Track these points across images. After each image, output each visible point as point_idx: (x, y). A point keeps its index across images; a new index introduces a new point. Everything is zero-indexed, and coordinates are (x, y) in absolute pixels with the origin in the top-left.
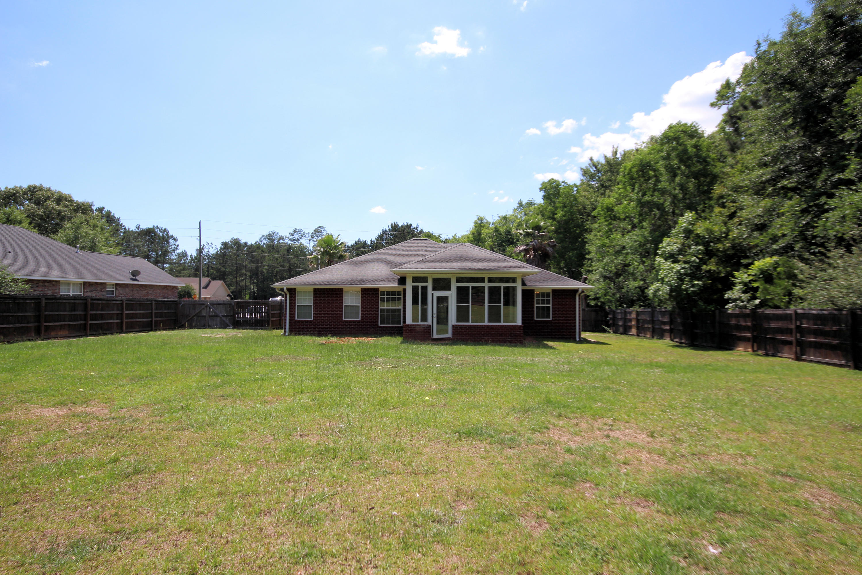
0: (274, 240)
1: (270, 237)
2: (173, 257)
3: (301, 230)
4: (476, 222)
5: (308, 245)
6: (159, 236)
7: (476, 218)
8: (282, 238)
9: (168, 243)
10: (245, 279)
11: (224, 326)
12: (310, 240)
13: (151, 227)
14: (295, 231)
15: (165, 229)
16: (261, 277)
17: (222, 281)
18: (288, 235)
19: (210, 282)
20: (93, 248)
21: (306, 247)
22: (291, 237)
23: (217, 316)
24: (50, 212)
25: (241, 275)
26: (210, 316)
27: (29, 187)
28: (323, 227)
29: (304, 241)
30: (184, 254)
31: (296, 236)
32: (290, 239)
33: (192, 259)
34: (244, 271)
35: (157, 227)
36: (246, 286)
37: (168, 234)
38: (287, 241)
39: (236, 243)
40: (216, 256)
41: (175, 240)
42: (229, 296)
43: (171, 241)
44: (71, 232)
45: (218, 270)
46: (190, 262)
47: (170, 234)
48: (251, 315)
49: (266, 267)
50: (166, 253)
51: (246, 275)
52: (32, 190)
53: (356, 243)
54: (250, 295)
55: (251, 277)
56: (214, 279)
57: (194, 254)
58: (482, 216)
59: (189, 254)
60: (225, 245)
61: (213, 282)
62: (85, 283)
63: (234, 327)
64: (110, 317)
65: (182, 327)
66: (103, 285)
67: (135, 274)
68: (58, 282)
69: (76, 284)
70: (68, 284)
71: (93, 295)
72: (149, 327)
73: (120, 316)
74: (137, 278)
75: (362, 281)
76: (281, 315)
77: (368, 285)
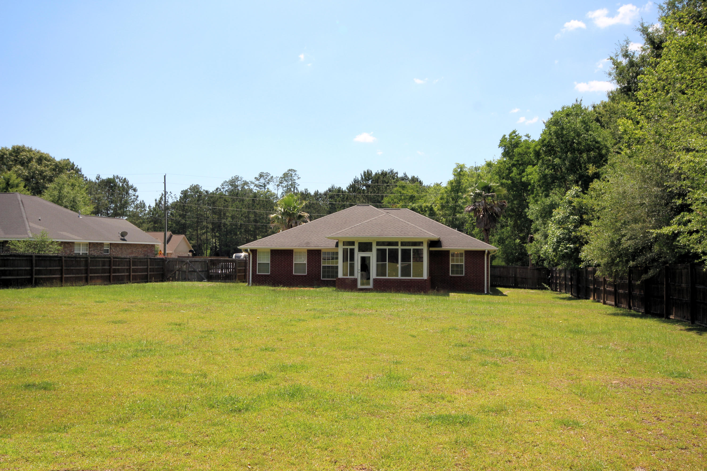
0: (237, 186)
1: (233, 182)
2: (131, 208)
3: (267, 174)
4: (455, 171)
5: (276, 192)
6: (119, 187)
7: (455, 166)
8: (246, 183)
9: (127, 193)
10: (206, 232)
11: (200, 280)
12: (278, 186)
13: (111, 177)
14: (261, 176)
15: (125, 179)
16: (223, 229)
17: (184, 235)
18: (254, 180)
19: (171, 236)
20: (74, 207)
21: (272, 195)
22: (257, 182)
23: (195, 271)
24: (34, 173)
25: (202, 229)
26: (189, 272)
27: (13, 148)
28: (295, 171)
29: (272, 187)
30: (142, 205)
31: (262, 181)
32: (256, 185)
33: (150, 211)
34: (205, 224)
35: (117, 177)
36: (207, 240)
37: (127, 185)
38: (252, 187)
39: (195, 189)
40: (175, 205)
41: (135, 190)
42: (190, 251)
43: (131, 192)
44: (56, 193)
45: (177, 223)
46: (149, 213)
47: (130, 184)
48: (222, 270)
49: (229, 219)
50: (125, 204)
51: (207, 228)
52: (17, 151)
53: (330, 190)
54: (211, 249)
55: (213, 230)
56: (174, 232)
57: (153, 205)
58: (461, 163)
59: (147, 205)
60: (185, 193)
61: (175, 237)
62: (90, 243)
63: (209, 281)
64: (123, 271)
65: (168, 280)
66: (102, 244)
67: (123, 234)
68: (73, 243)
69: (84, 244)
70: (79, 244)
71: (95, 253)
72: (146, 279)
73: (129, 270)
74: (126, 238)
75: (308, 243)
76: (245, 271)
77: (312, 247)
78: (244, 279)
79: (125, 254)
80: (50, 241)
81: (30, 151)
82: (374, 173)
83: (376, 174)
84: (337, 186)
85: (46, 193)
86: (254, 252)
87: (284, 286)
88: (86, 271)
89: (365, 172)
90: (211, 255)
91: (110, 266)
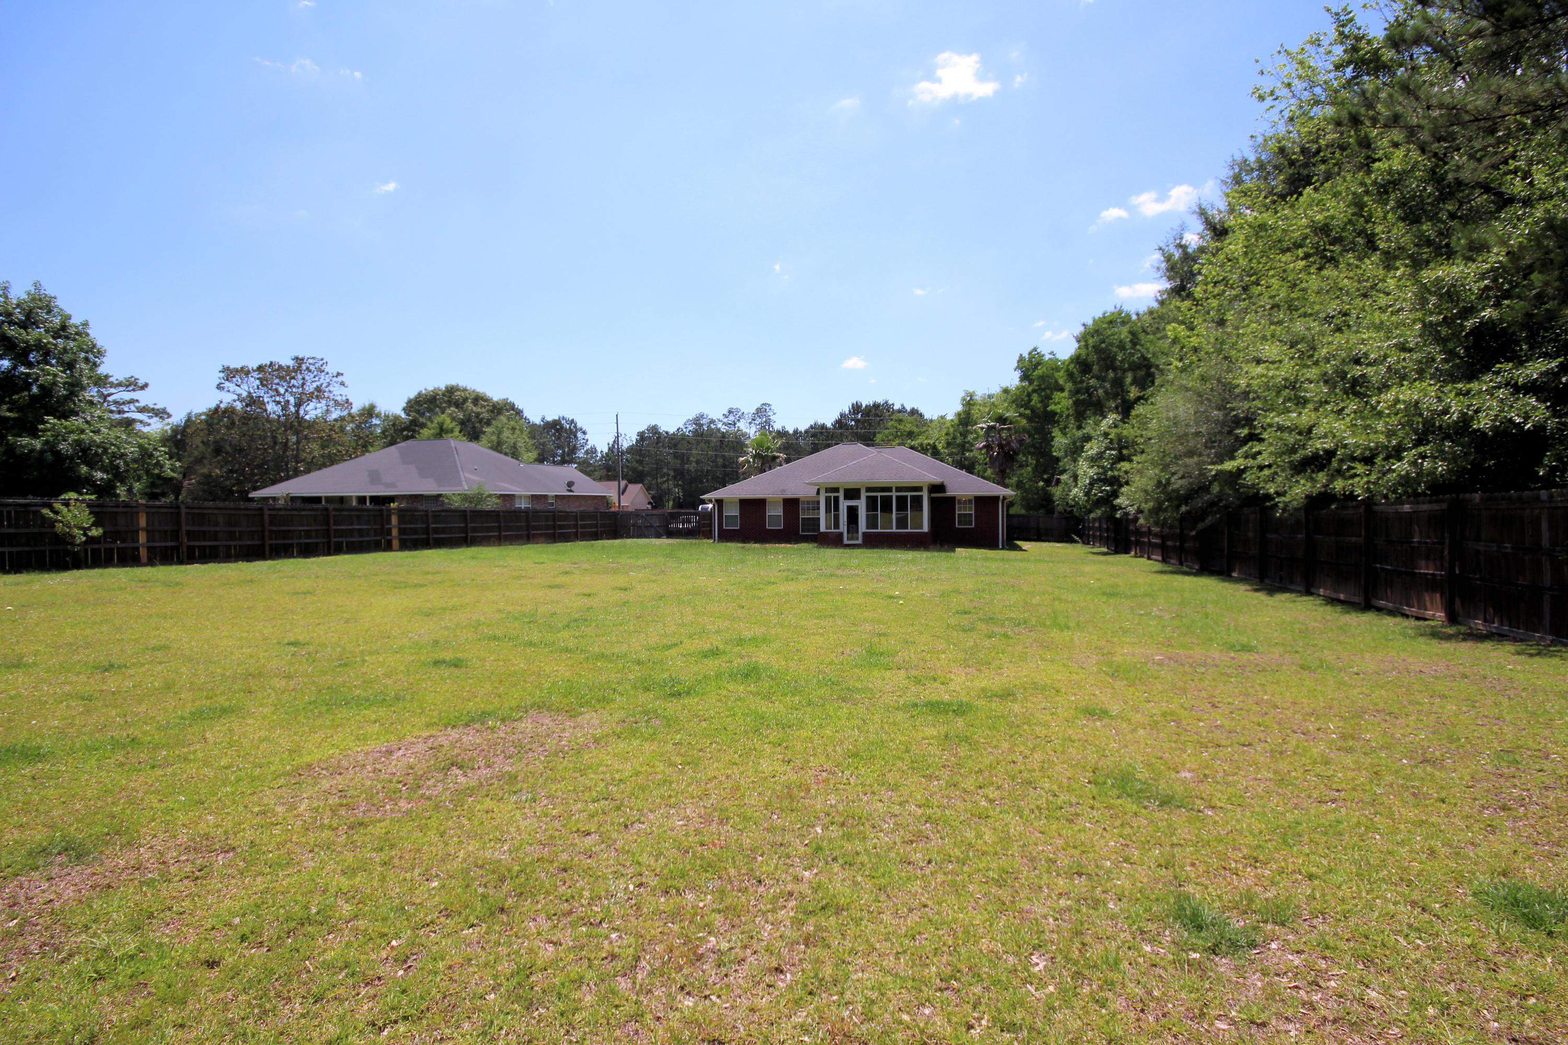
0: (702, 425)
1: (697, 421)
2: (581, 454)
3: (738, 410)
4: (963, 399)
5: (748, 431)
6: (566, 429)
7: (963, 394)
8: (712, 421)
9: (576, 436)
10: (667, 481)
11: (659, 536)
12: (750, 423)
13: (557, 418)
14: (730, 412)
15: (573, 420)
16: (687, 477)
17: (641, 485)
18: (721, 418)
19: (626, 486)
20: (515, 454)
21: (744, 435)
22: (725, 420)
23: (652, 526)
24: (470, 415)
25: (662, 477)
26: (646, 527)
27: (447, 388)
28: (769, 405)
29: (742, 425)
30: (593, 451)
31: (731, 418)
32: (724, 424)
33: (603, 456)
34: (665, 470)
35: (563, 418)
36: (669, 489)
37: (575, 427)
38: (720, 425)
39: (654, 429)
40: (631, 450)
41: (584, 433)
42: (649, 503)
43: (579, 435)
44: (494, 438)
45: (634, 470)
46: (601, 460)
47: (579, 425)
48: (683, 525)
49: (694, 464)
50: (574, 450)
51: (668, 475)
52: (451, 390)
53: (811, 427)
54: (674, 500)
55: (675, 478)
56: (630, 482)
57: (606, 450)
58: (971, 390)
59: (599, 450)
60: (641, 435)
61: (631, 486)
62: (532, 496)
63: (668, 537)
64: (569, 527)
65: (622, 537)
66: (546, 497)
67: (570, 484)
68: (513, 495)
69: (526, 497)
70: (520, 497)
71: (538, 507)
72: (596, 536)
73: (576, 526)
74: (573, 488)
75: (784, 491)
76: (710, 525)
77: (789, 495)
78: (708, 535)
79: (573, 508)
80: (487, 493)
81: (465, 390)
82: (864, 406)
83: (866, 406)
84: (820, 422)
85: (484, 439)
86: (719, 502)
87: (755, 543)
88: (528, 528)
89: (853, 405)
90: (673, 508)
91: (554, 520)
